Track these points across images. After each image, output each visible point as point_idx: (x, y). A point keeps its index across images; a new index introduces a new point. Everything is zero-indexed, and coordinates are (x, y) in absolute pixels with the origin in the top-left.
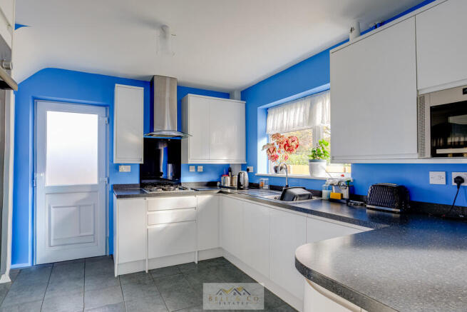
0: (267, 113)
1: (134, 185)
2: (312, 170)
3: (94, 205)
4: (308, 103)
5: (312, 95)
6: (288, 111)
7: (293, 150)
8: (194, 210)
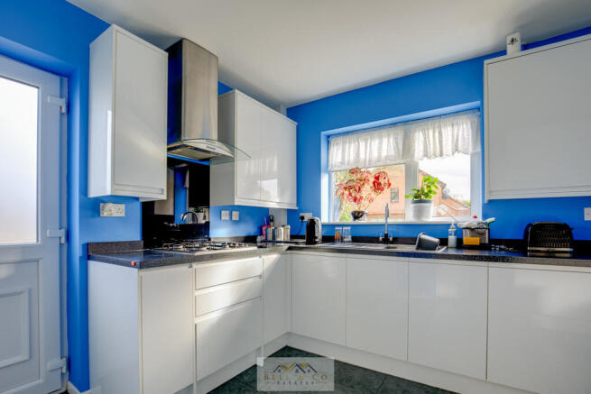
0: (328, 142)
1: (132, 244)
2: (419, 213)
3: (30, 291)
4: (399, 131)
5: (405, 122)
6: (366, 141)
7: (382, 190)
8: (258, 279)
